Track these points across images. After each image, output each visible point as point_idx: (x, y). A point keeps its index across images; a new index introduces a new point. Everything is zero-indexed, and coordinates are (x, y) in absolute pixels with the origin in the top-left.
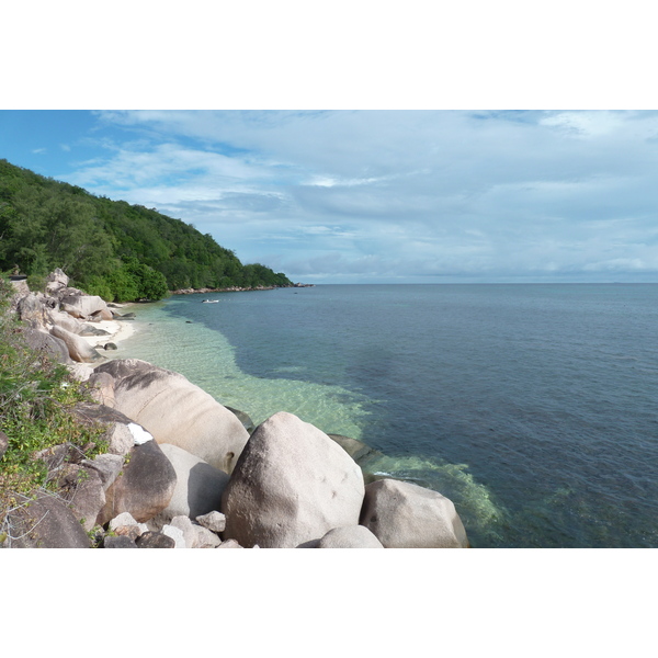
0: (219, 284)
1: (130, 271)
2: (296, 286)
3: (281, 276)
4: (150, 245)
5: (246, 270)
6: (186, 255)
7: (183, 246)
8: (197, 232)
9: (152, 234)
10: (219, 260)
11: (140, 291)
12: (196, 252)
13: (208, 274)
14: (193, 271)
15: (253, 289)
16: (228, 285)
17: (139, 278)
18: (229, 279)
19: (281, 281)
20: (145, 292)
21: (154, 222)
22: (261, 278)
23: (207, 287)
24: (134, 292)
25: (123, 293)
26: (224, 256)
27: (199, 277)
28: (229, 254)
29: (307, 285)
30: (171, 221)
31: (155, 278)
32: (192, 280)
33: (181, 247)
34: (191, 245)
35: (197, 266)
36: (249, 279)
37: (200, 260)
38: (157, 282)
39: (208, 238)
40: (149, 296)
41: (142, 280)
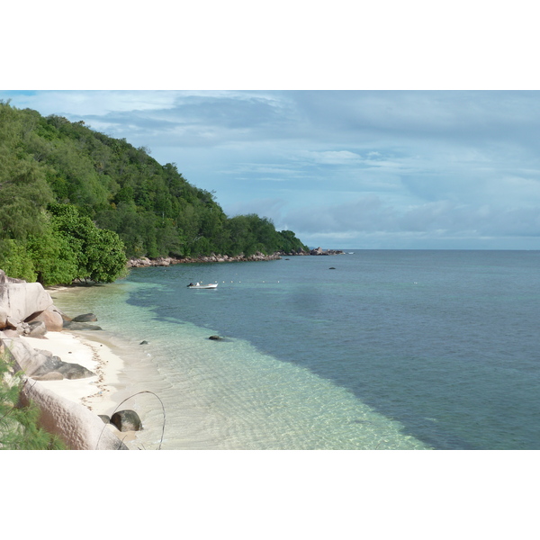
0: (191, 249)
1: (64, 229)
2: (313, 253)
3: (288, 236)
4: (78, 183)
5: (235, 225)
6: (136, 199)
7: (131, 185)
8: (151, 161)
9: (80, 165)
10: (190, 209)
11: (81, 265)
12: (152, 195)
13: (173, 234)
14: (148, 229)
15: (247, 259)
16: (206, 252)
17: (79, 243)
18: (207, 241)
19: (288, 245)
20: (88, 267)
21: (83, 144)
22: (260, 240)
23: (171, 255)
24: (70, 267)
25: (53, 269)
26: (198, 201)
27: (158, 238)
28: (204, 198)
29: (331, 252)
30: (110, 142)
31: (107, 241)
32: (147, 244)
33: (128, 185)
34: (144, 182)
35: (154, 219)
36: (241, 242)
37: (158, 207)
38: (109, 249)
39: (170, 170)
40: (95, 274)
41: (84, 246)
